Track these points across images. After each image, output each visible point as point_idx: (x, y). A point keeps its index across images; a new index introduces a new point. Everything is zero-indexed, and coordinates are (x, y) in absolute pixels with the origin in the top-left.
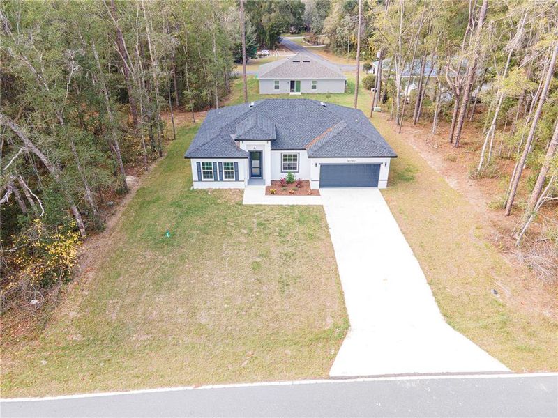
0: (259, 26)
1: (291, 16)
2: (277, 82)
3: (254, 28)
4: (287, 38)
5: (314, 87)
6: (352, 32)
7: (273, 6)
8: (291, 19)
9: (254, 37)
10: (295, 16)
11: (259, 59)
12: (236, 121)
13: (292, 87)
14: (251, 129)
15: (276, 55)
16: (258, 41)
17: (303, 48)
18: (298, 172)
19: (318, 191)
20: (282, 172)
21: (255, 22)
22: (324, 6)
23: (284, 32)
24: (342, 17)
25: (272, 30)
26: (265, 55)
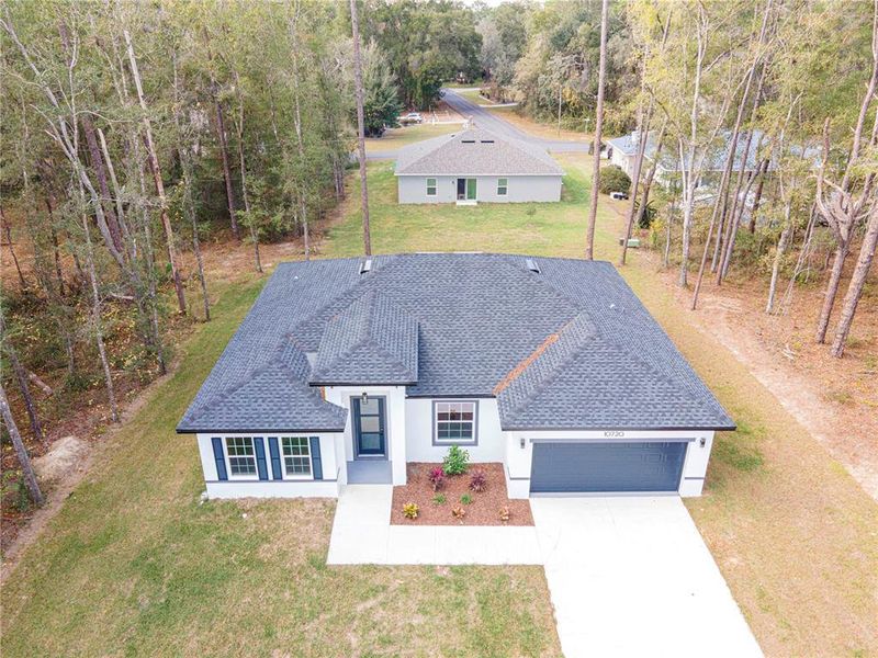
0: (403, 72)
1: (460, 55)
2: (431, 181)
3: (395, 77)
4: (453, 91)
5: (502, 191)
6: (566, 83)
7: (428, 39)
8: (459, 60)
9: (394, 91)
10: (465, 55)
11: (403, 129)
12: (324, 313)
13: (461, 189)
14: (353, 349)
15: (432, 121)
16: (402, 97)
17: (480, 109)
18: (476, 444)
19: (526, 502)
20: (434, 444)
21: (397, 65)
22: (516, 39)
23: (447, 81)
24: (548, 57)
25: (426, 79)
26: (414, 122)
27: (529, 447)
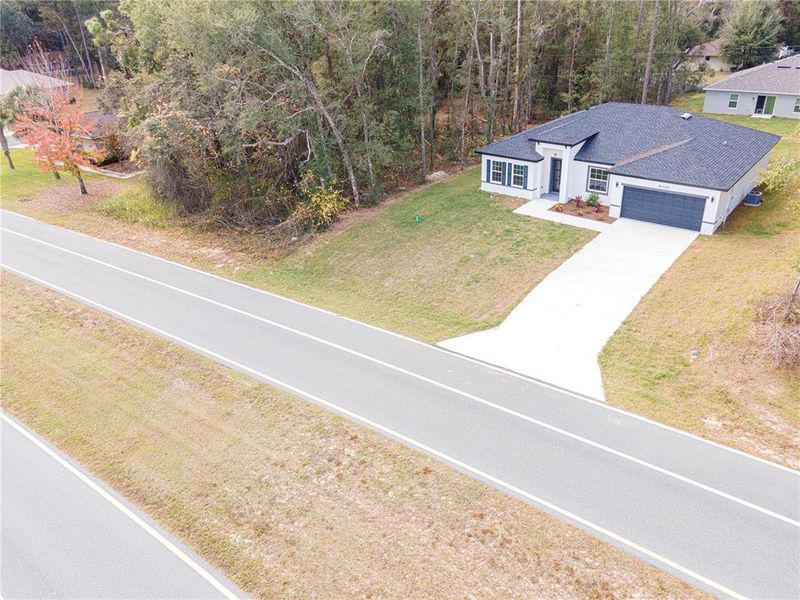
2: (734, 96)
13: (759, 106)
18: (607, 194)
20: (587, 191)
27: (621, 188)
